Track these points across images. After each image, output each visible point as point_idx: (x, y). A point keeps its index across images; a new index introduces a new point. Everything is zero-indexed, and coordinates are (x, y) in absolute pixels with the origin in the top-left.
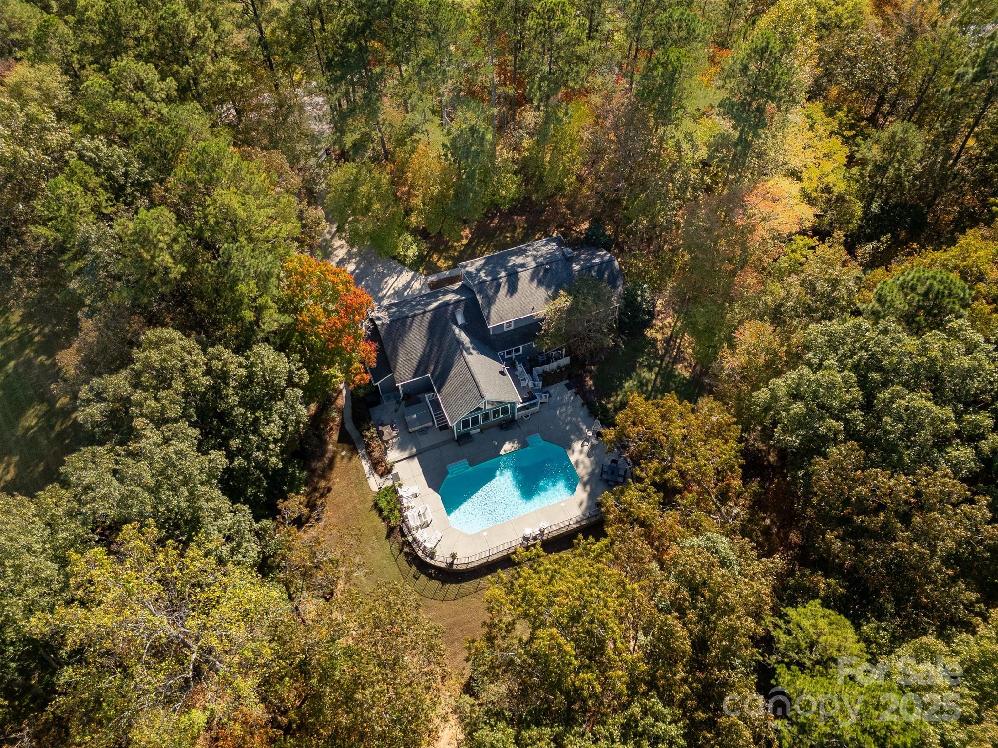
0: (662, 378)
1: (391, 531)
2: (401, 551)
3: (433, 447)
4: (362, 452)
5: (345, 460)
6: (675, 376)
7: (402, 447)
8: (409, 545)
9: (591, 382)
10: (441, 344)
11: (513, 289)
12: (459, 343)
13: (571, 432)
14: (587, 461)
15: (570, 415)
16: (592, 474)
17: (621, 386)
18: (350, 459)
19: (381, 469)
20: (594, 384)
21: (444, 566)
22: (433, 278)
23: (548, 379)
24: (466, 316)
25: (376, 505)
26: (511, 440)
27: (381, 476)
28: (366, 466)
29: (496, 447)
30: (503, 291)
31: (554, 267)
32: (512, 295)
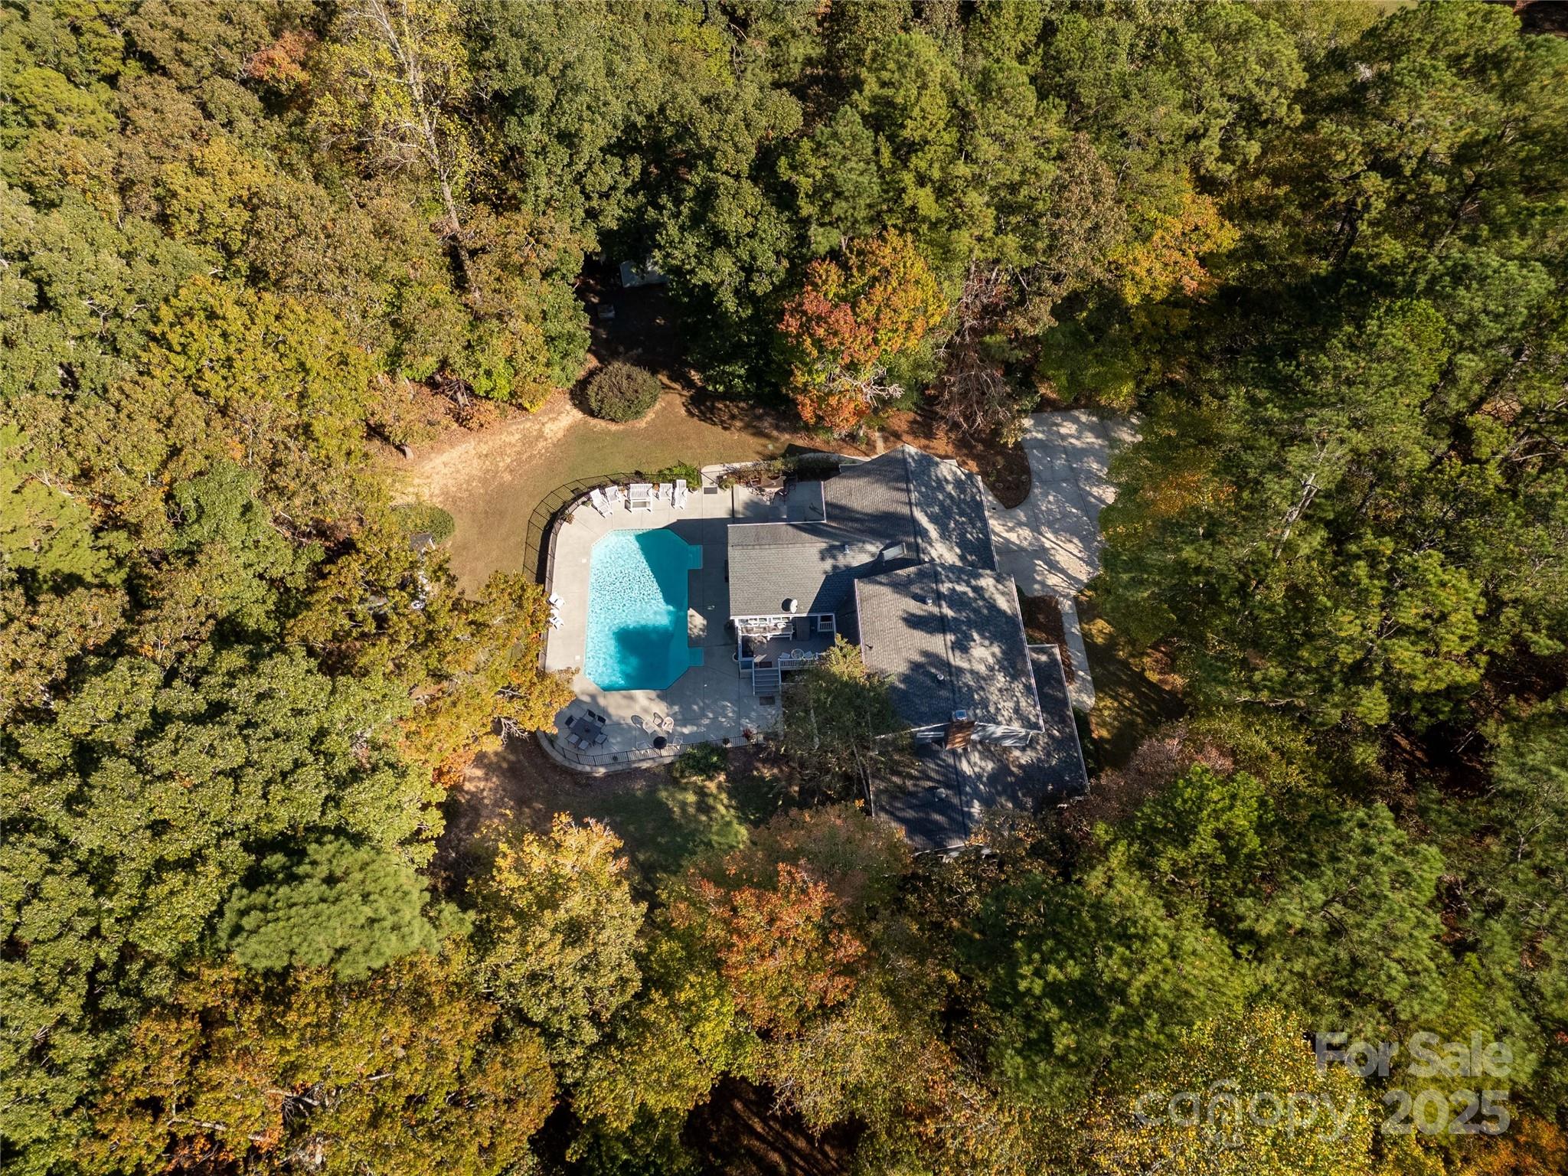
4: (763, 464)
5: (760, 448)
7: (752, 505)
9: (767, 774)
11: (914, 622)
13: (687, 709)
14: (627, 713)
15: (715, 719)
16: (603, 712)
18: (759, 453)
19: (730, 478)
21: (568, 513)
22: (1066, 605)
24: (891, 558)
25: (685, 466)
27: (720, 477)
28: (741, 465)
30: (913, 607)
31: (943, 693)
32: (905, 620)
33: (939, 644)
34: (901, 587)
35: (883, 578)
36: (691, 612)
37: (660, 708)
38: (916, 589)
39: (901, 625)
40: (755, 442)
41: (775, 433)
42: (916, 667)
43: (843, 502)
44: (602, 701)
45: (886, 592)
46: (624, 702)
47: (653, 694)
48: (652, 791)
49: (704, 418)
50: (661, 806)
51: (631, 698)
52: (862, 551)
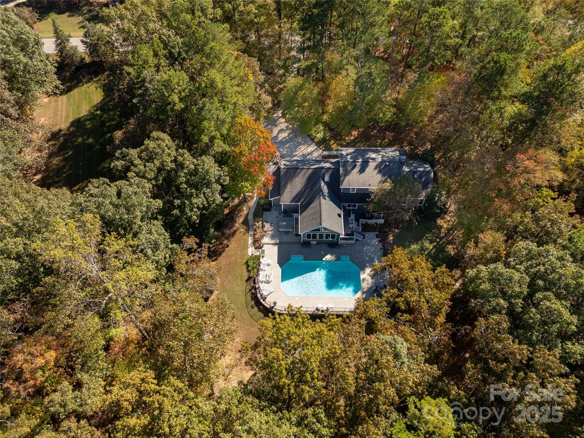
0: (436, 250)
1: (249, 278)
2: (250, 290)
3: (288, 243)
4: (251, 233)
5: (242, 234)
6: (445, 252)
7: (273, 237)
8: (256, 289)
9: (391, 238)
10: (312, 189)
11: (362, 170)
12: (321, 191)
13: (368, 262)
14: (370, 281)
15: (372, 252)
16: (370, 289)
17: (409, 246)
18: (244, 234)
19: (257, 245)
20: (393, 240)
21: (268, 306)
22: (326, 153)
23: (367, 228)
24: (330, 178)
25: (247, 262)
26: (332, 254)
27: (256, 248)
28: (250, 241)
29: (322, 255)
30: (357, 169)
31: (391, 165)
32: (361, 173)
33: (372, 165)
34: (348, 172)
35: (342, 179)
36: (324, 259)
37: (367, 270)
38: (349, 169)
39: (362, 175)
40: (237, 235)
41: (234, 228)
42: (380, 172)
43: (294, 195)
44: (365, 290)
45: (347, 178)
46: (366, 282)
47: (362, 273)
49: (220, 254)
51: (364, 280)
52: (322, 187)
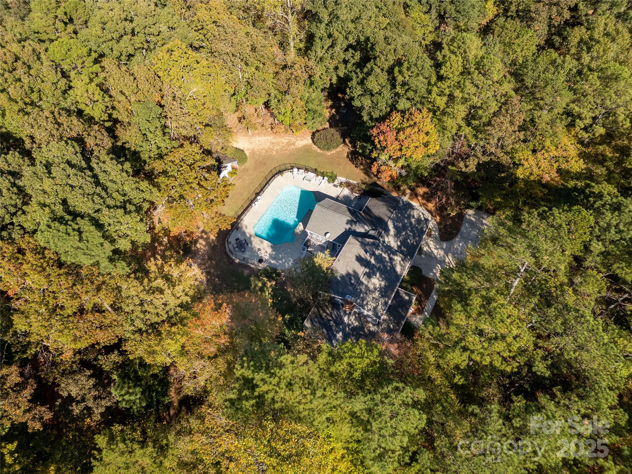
4: (360, 184)
11: (359, 259)
14: (257, 247)
18: (362, 180)
19: (345, 184)
28: (352, 182)
30: (362, 254)
32: (357, 257)
34: (363, 245)
36: (301, 223)
37: (269, 250)
38: (367, 248)
39: (354, 258)
40: (363, 176)
41: (372, 176)
42: (348, 274)
43: (372, 208)
44: (252, 239)
45: (357, 244)
46: (259, 242)
47: (270, 244)
48: (249, 276)
50: (249, 281)
51: (262, 242)
52: (363, 227)
